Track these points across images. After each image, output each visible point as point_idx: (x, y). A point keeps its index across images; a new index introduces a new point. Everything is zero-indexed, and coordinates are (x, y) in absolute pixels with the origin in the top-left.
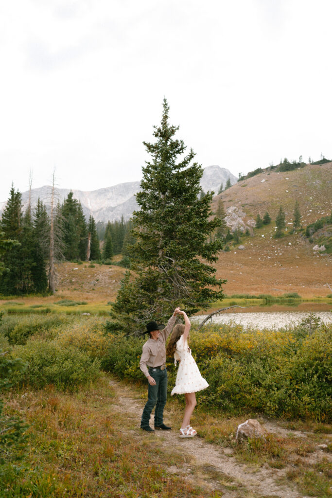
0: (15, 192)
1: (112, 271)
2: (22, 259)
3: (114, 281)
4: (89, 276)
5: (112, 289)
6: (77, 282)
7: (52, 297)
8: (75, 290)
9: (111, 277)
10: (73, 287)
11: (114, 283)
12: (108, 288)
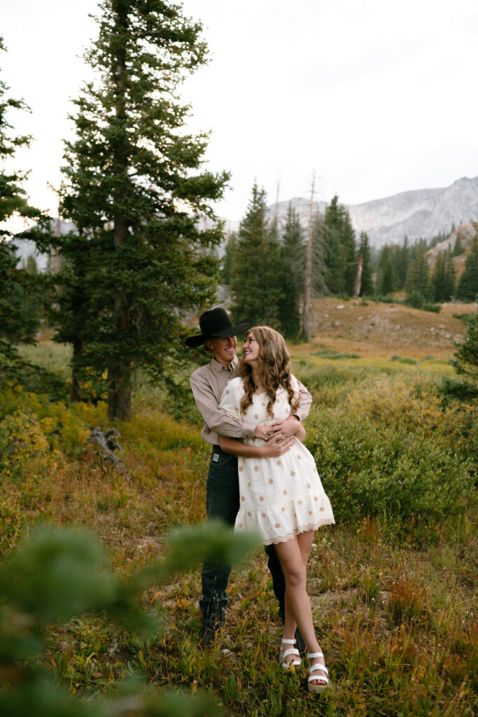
0: (259, 190)
1: (394, 312)
2: (265, 288)
3: (398, 327)
4: (360, 318)
5: (395, 338)
6: (342, 326)
7: (307, 345)
8: (339, 336)
9: (393, 321)
10: (337, 333)
11: (398, 330)
12: (389, 336)
